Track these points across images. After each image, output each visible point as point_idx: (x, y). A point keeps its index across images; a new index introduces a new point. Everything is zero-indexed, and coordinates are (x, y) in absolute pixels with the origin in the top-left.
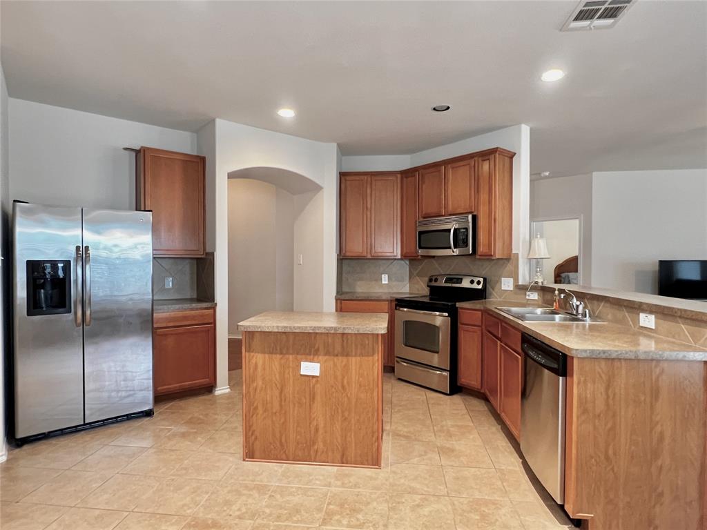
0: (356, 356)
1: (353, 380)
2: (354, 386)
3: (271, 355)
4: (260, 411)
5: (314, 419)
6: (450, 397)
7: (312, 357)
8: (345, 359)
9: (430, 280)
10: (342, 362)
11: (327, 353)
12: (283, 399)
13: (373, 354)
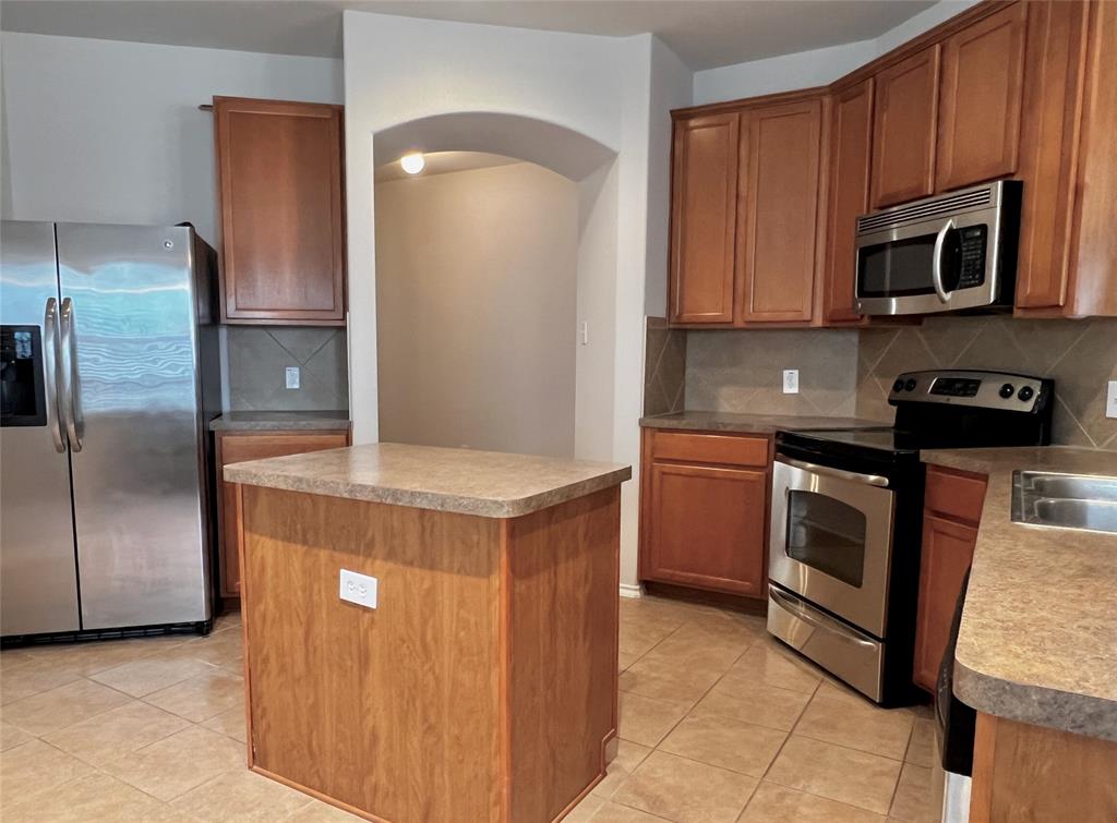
0: (450, 570)
1: (446, 631)
2: (447, 647)
3: (286, 544)
4: (273, 665)
5: (369, 710)
6: (881, 712)
7: (361, 558)
8: (427, 574)
9: (897, 387)
10: (422, 579)
11: (391, 555)
12: (311, 649)
13: (489, 573)
